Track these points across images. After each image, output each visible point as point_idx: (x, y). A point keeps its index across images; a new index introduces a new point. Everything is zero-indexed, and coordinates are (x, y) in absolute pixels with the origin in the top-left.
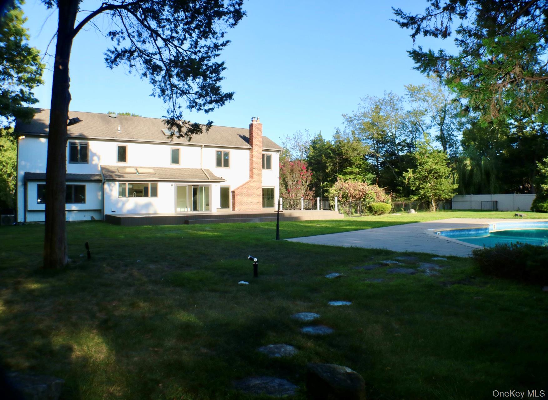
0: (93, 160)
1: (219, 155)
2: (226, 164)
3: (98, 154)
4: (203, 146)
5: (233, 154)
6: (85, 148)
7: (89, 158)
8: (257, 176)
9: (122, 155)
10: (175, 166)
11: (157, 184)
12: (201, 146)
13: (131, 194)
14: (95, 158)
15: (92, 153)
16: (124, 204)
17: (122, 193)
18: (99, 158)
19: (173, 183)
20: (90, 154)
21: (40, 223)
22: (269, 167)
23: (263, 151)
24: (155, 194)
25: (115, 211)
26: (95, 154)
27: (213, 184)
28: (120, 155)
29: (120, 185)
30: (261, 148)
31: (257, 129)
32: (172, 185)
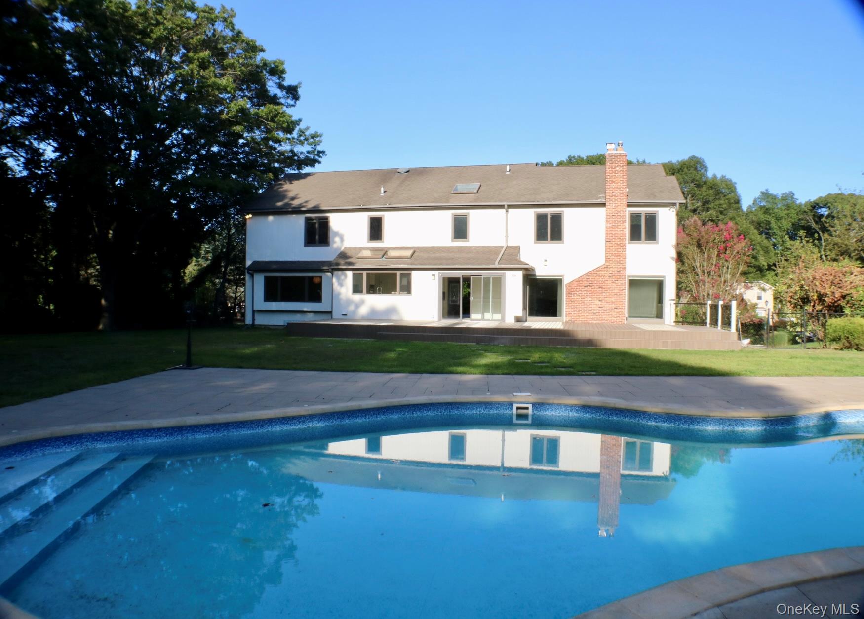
0: (334, 242)
1: (541, 220)
2: (557, 235)
3: (341, 232)
4: (506, 206)
5: (570, 216)
6: (324, 224)
7: (331, 240)
8: (613, 257)
9: (376, 229)
10: (460, 244)
11: (410, 274)
12: (502, 207)
13: (372, 289)
14: (337, 239)
15: (333, 231)
16: (358, 305)
17: (357, 289)
18: (342, 240)
19: (436, 273)
20: (331, 235)
21: (271, 327)
22: (652, 235)
23: (628, 206)
24: (407, 289)
25: (346, 315)
26: (336, 234)
27: (508, 274)
28: (373, 231)
29: (354, 275)
30: (625, 202)
31: (614, 165)
32: (434, 275)
